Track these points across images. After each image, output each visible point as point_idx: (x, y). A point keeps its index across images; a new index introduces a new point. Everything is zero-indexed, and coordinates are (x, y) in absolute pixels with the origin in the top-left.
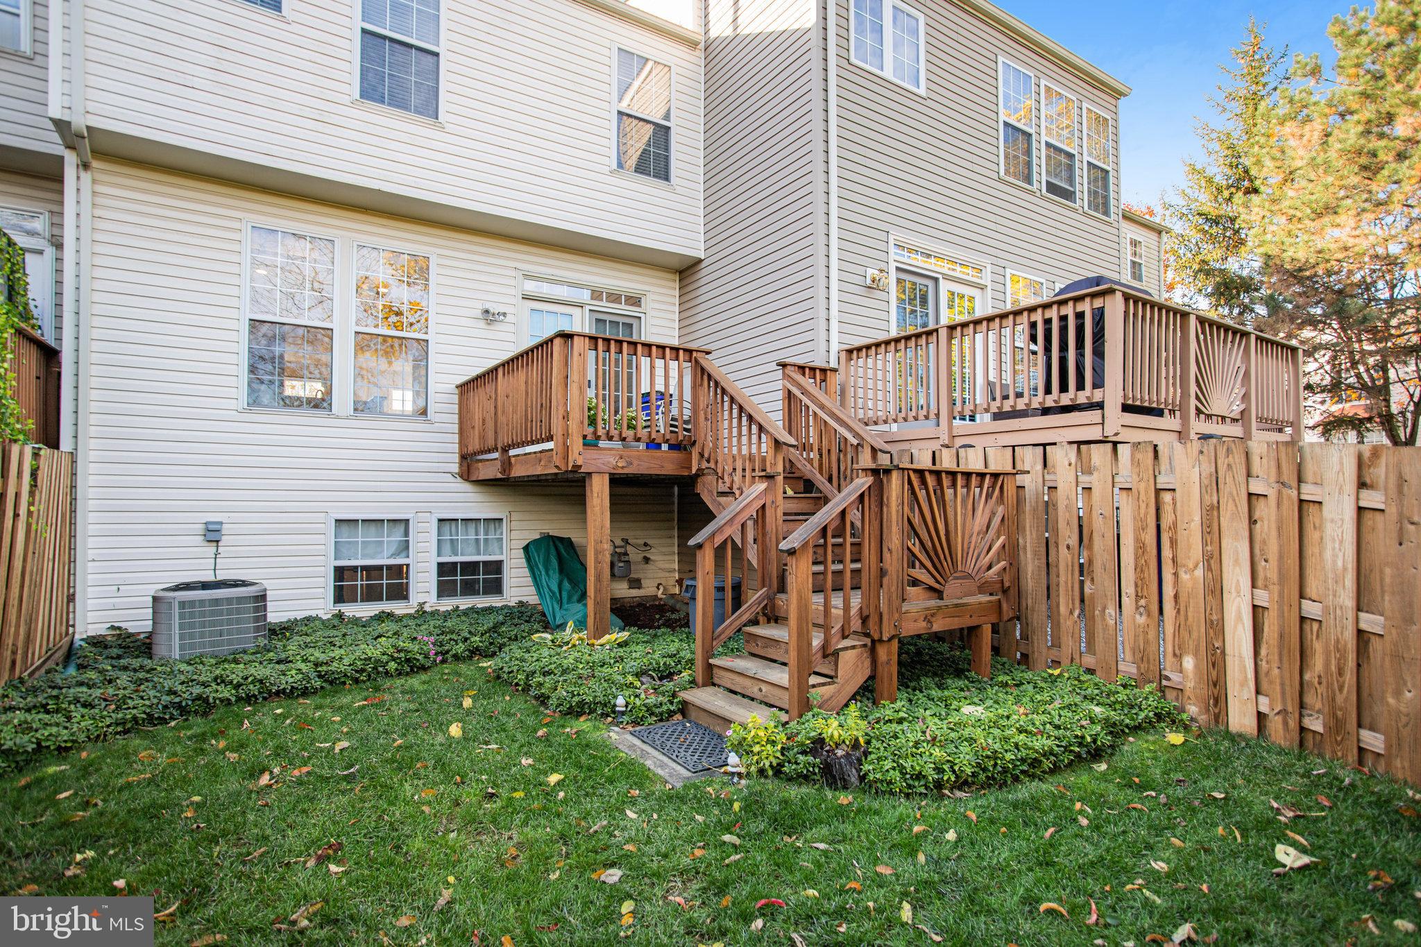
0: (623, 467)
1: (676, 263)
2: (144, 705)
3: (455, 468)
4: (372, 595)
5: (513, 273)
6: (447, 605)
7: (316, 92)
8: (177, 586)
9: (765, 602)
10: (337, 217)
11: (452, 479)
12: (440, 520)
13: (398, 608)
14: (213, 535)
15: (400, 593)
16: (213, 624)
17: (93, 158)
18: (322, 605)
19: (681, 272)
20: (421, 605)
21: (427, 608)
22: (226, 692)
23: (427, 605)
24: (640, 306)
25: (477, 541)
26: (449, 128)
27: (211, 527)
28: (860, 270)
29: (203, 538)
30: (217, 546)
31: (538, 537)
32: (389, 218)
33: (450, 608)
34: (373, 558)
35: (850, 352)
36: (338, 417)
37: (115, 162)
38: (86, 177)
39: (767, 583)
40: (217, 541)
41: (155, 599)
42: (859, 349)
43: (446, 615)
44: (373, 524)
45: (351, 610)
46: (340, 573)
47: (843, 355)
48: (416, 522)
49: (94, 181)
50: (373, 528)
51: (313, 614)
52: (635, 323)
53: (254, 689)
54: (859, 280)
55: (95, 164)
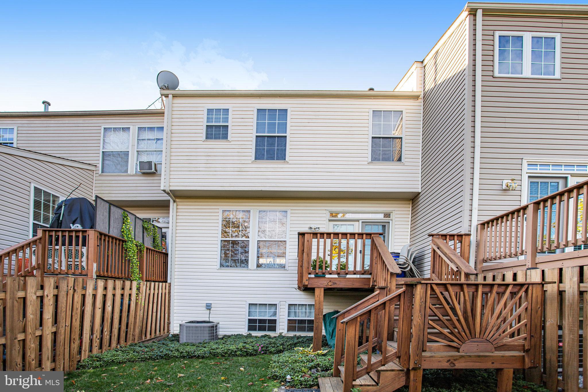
0: (331, 285)
1: (411, 197)
2: (151, 354)
3: (296, 286)
4: (261, 329)
5: (325, 212)
6: (291, 334)
7: (239, 162)
8: (190, 322)
9: (376, 344)
10: (253, 202)
11: (296, 290)
12: (289, 305)
13: (272, 334)
14: (209, 307)
15: (273, 329)
16: (196, 334)
17: (176, 198)
18: (244, 331)
19: (412, 200)
20: (281, 334)
21: (283, 335)
22: (176, 354)
23: (284, 333)
24: (390, 217)
25: (306, 312)
26: (290, 162)
27: (208, 305)
28: (499, 182)
29: (206, 308)
30: (210, 311)
31: (333, 311)
32: (271, 199)
33: (292, 335)
34: (264, 317)
35: (483, 224)
36: (251, 270)
37: (183, 199)
38: (175, 204)
39: (378, 336)
40: (210, 309)
41: (180, 325)
42: (488, 223)
43: (292, 338)
44: (264, 305)
45: (254, 333)
46: (250, 321)
47: (479, 226)
48: (279, 305)
49: (177, 205)
50: (264, 307)
51: (241, 333)
52: (387, 225)
53: (185, 354)
54: (499, 187)
55: (177, 200)
